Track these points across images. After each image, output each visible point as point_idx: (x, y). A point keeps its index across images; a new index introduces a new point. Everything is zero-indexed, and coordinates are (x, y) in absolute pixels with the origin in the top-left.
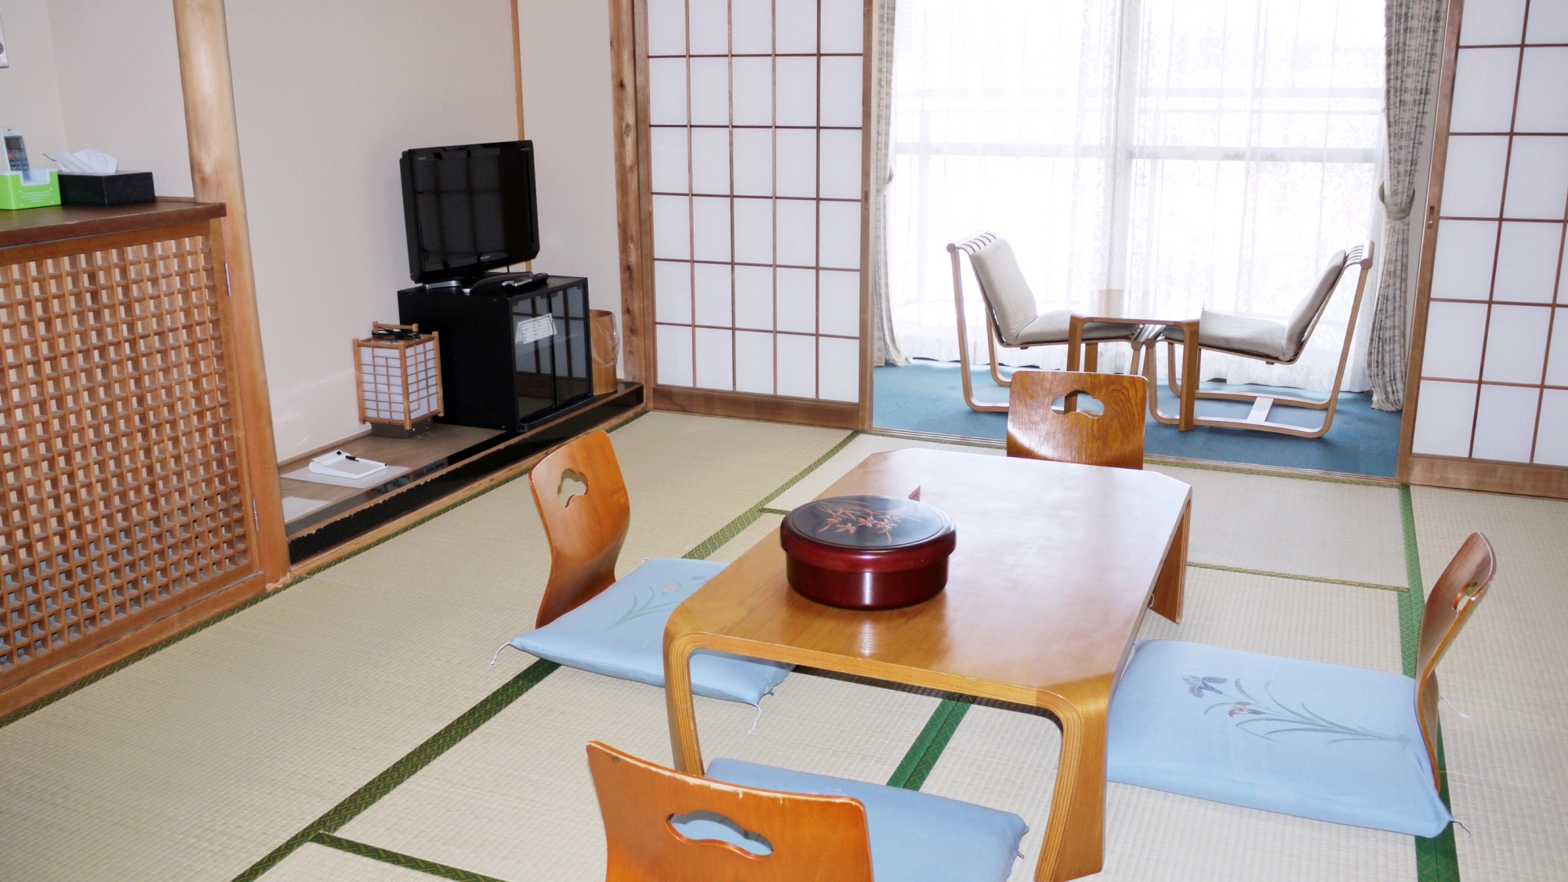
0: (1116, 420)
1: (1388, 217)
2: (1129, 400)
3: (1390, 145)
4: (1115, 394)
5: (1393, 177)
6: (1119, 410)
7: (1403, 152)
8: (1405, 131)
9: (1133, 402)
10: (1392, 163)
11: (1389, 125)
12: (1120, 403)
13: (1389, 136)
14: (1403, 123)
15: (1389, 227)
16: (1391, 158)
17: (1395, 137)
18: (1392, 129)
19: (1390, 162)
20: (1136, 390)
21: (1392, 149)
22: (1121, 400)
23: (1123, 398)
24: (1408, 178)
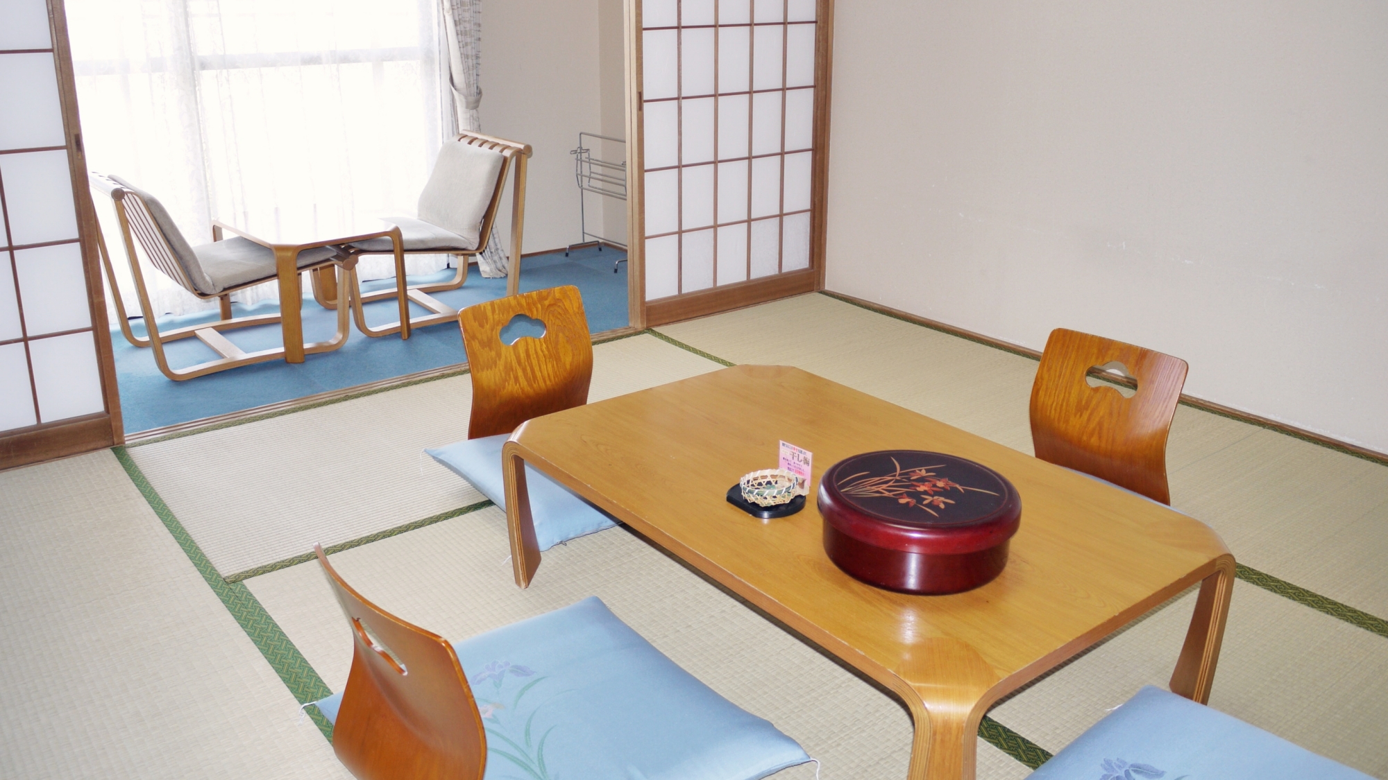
0: (561, 335)
1: (467, 107)
2: (566, 311)
3: (459, 42)
4: (552, 309)
5: (465, 71)
6: (560, 324)
7: (469, 47)
8: (468, 29)
9: (571, 311)
10: (463, 58)
11: (456, 25)
12: (559, 316)
13: (457, 34)
14: (465, 21)
15: (468, 116)
16: (461, 54)
17: (462, 35)
18: (458, 28)
19: (462, 57)
20: (570, 300)
21: (461, 46)
22: (559, 313)
23: (560, 311)
24: (475, 70)
